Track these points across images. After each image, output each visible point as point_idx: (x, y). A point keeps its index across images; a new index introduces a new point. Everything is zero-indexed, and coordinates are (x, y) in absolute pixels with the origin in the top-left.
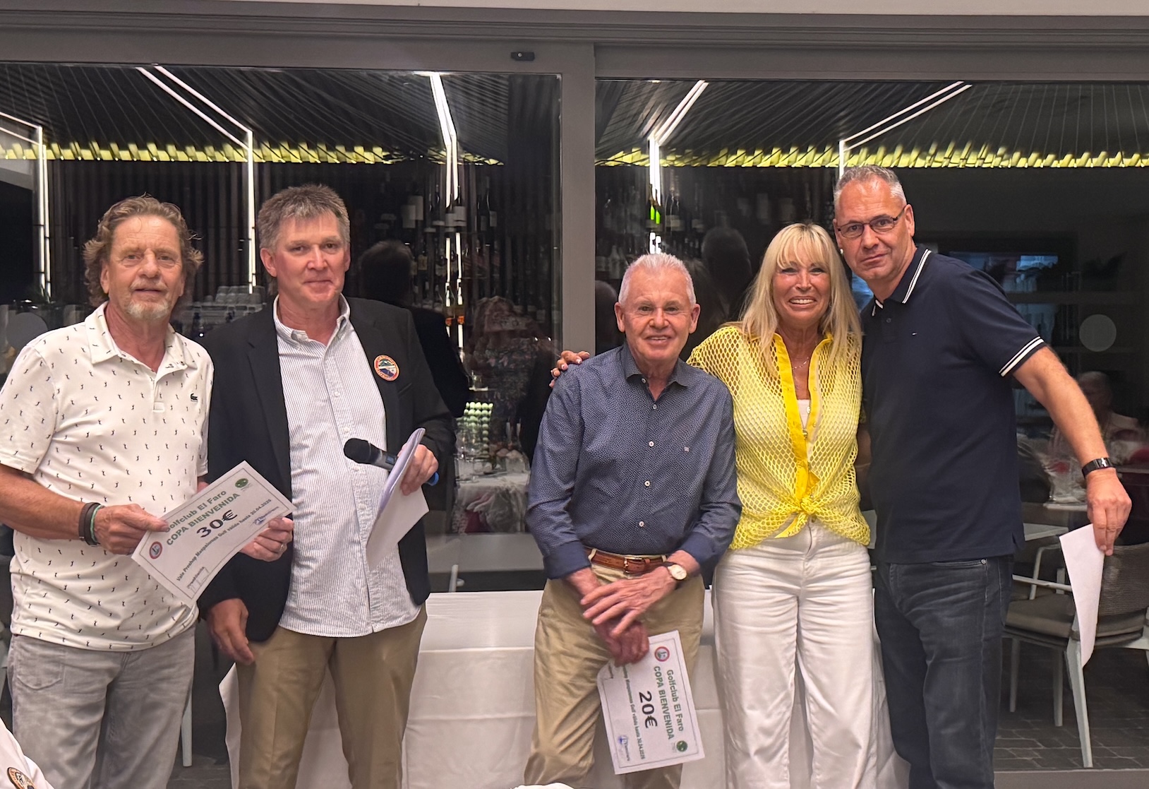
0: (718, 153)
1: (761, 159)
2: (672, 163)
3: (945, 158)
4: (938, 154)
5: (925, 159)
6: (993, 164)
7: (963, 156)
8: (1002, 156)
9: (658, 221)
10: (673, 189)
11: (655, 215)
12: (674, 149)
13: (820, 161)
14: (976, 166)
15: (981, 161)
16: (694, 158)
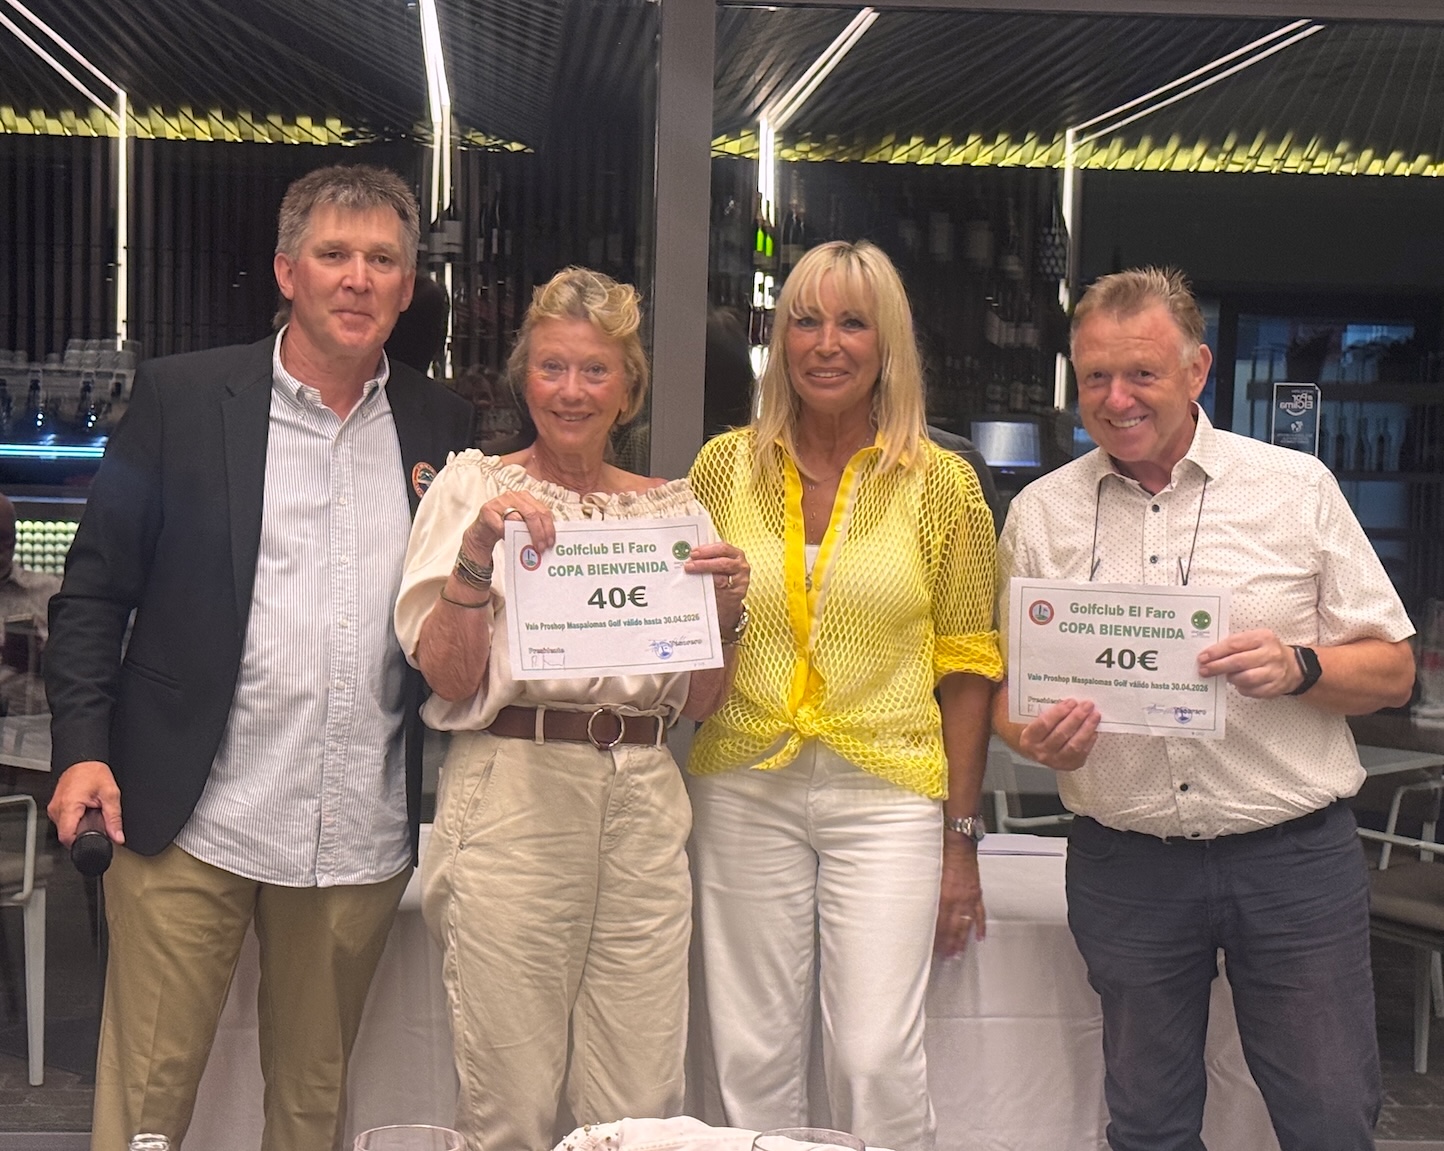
0: (879, 142)
1: (950, 152)
2: (803, 156)
3: (1249, 157)
4: (1238, 151)
5: (1215, 157)
6: (1327, 168)
7: (1279, 155)
8: (1343, 156)
10: (795, 202)
11: (764, 244)
12: (808, 134)
14: (1299, 171)
15: (1309, 163)
16: (841, 148)
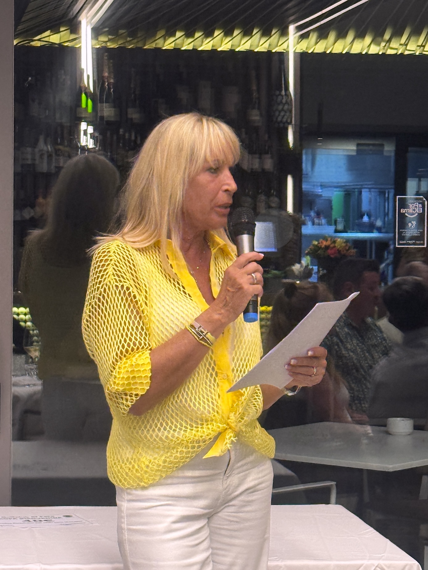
0: (154, 35)
1: (202, 42)
2: (104, 45)
3: (401, 45)
4: (393, 40)
5: (379, 44)
9: (90, 109)
10: (106, 74)
11: (86, 103)
12: (107, 29)
13: (266, 45)
16: (129, 39)
